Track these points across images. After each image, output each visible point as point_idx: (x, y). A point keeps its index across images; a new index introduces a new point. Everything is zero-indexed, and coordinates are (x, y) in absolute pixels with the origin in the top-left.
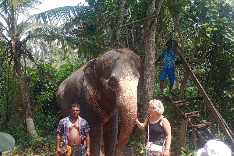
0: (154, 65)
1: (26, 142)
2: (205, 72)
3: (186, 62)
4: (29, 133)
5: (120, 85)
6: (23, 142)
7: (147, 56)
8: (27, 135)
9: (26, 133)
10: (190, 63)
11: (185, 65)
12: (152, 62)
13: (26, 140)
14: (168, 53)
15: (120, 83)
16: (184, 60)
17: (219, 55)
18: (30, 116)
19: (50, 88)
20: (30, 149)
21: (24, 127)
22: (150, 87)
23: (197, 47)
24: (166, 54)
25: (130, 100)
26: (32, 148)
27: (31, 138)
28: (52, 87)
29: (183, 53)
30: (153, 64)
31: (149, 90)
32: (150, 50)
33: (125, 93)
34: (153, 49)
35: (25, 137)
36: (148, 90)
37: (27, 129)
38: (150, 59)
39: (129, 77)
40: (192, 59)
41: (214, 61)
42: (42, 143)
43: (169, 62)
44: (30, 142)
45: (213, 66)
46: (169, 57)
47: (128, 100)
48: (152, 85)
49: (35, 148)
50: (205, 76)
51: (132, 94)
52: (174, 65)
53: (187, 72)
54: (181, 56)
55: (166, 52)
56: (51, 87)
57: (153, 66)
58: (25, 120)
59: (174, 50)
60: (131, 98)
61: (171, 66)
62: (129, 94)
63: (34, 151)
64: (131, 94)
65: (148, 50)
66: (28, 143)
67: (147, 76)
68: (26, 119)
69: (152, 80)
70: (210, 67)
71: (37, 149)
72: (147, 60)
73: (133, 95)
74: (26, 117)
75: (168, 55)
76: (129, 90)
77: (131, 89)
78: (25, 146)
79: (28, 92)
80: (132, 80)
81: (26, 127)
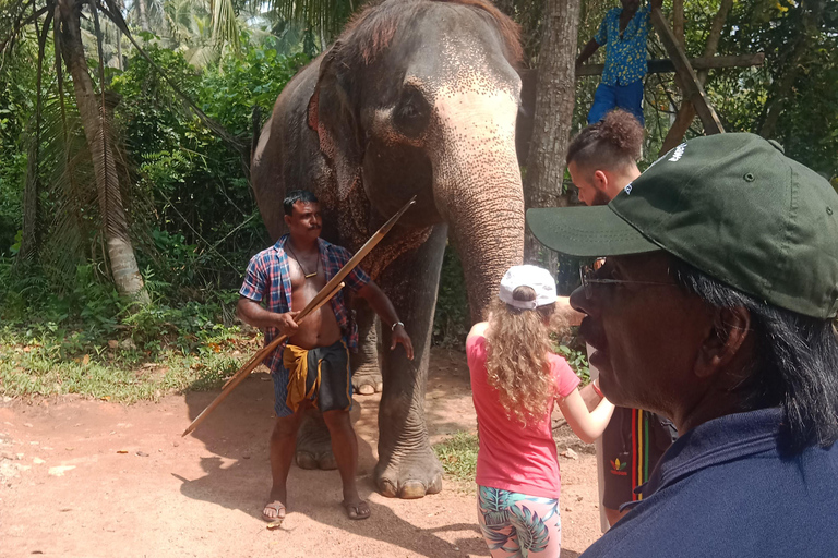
0: (572, 72)
1: (113, 321)
2: (751, 106)
3: (688, 63)
4: (120, 290)
5: (440, 113)
6: (102, 319)
7: (549, 34)
8: (115, 294)
9: (110, 291)
10: (702, 70)
11: (683, 76)
12: (567, 57)
13: (113, 311)
14: (623, 27)
15: (437, 104)
16: (680, 59)
17: (805, 45)
18: (123, 230)
19: (184, 140)
20: (127, 343)
21: (102, 267)
22: (553, 149)
23: (730, 11)
24: (615, 33)
25: (485, 165)
26: (134, 338)
27: (129, 305)
28: (189, 135)
29: (678, 30)
30: (571, 65)
31: (551, 160)
32: (564, 14)
33: (463, 144)
34: (573, 9)
35: (107, 301)
36: (546, 162)
37: (111, 274)
38: (561, 47)
39: (477, 82)
40: (709, 54)
41: (787, 67)
42: (167, 326)
43: (624, 63)
44: (127, 320)
45: (780, 84)
46: (627, 42)
47: (478, 168)
48: (561, 143)
49: (145, 339)
50: (746, 120)
51: (492, 142)
52: (641, 73)
53: (689, 102)
54: (673, 44)
55: (615, 26)
56: (187, 134)
57: (568, 72)
58: (106, 243)
59: (649, 18)
60: (491, 159)
61: (631, 79)
62: (483, 146)
63: (143, 349)
64: (490, 144)
65: (554, 14)
66: (119, 323)
67: (547, 111)
68: (109, 240)
69: (564, 126)
70: (771, 89)
71: (151, 344)
72: (547, 50)
73: (499, 147)
74: (107, 236)
75: (622, 37)
76: (478, 129)
77: (488, 124)
78: (109, 332)
79: (112, 146)
80: (488, 93)
81: (110, 269)
